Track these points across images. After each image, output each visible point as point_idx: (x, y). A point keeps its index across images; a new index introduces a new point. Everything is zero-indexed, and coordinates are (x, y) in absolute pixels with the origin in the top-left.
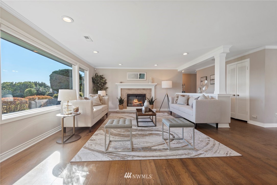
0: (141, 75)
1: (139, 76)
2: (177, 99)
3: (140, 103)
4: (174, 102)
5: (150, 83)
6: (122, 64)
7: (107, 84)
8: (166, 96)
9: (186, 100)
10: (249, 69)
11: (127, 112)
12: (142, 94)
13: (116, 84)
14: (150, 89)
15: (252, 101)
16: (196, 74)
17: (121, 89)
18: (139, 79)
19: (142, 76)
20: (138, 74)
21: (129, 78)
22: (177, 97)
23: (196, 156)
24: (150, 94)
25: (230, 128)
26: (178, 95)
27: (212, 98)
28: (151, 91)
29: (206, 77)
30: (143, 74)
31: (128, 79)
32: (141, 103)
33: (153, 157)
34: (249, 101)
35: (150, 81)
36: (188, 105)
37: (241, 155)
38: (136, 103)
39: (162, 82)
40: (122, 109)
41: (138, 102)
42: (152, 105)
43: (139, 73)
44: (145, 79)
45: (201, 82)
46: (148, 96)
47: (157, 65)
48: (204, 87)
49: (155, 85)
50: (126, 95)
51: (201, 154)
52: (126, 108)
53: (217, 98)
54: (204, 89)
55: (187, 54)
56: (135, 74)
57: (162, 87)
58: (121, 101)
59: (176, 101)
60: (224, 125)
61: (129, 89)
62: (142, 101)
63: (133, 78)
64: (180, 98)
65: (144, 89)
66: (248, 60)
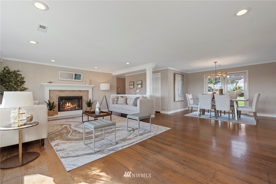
0: (76, 75)
1: (74, 77)
2: (117, 99)
3: (74, 106)
4: (115, 102)
5: (87, 85)
6: (56, 61)
7: (25, 83)
8: (105, 97)
9: (125, 100)
10: (160, 79)
11: (61, 118)
12: (78, 97)
13: (42, 84)
14: (88, 91)
15: (162, 98)
16: (125, 79)
17: (49, 90)
18: (75, 79)
19: (77, 77)
20: (72, 74)
21: (61, 77)
22: (117, 98)
23: (155, 134)
24: (88, 96)
25: (155, 117)
26: (118, 97)
27: (146, 98)
28: (88, 93)
29: (134, 82)
30: (79, 74)
31: (59, 79)
32: (76, 106)
33: (129, 144)
34: (161, 99)
35: (88, 83)
36: (127, 104)
37: (171, 128)
38: (68, 106)
39: (100, 84)
40: (53, 116)
41: (72, 106)
42: (90, 107)
43: (74, 74)
44: (82, 80)
45: (130, 85)
46: (84, 99)
47: (98, 67)
48: (138, 90)
49: (92, 86)
50: (57, 98)
51: (156, 133)
52: (57, 114)
53: (149, 98)
54: (138, 91)
55: (129, 63)
56: (69, 73)
57: (100, 90)
58: (51, 106)
59: (116, 102)
60: (153, 116)
61: (61, 91)
62: (77, 104)
63: (67, 78)
64: (120, 99)
65: (80, 91)
66: (160, 73)
